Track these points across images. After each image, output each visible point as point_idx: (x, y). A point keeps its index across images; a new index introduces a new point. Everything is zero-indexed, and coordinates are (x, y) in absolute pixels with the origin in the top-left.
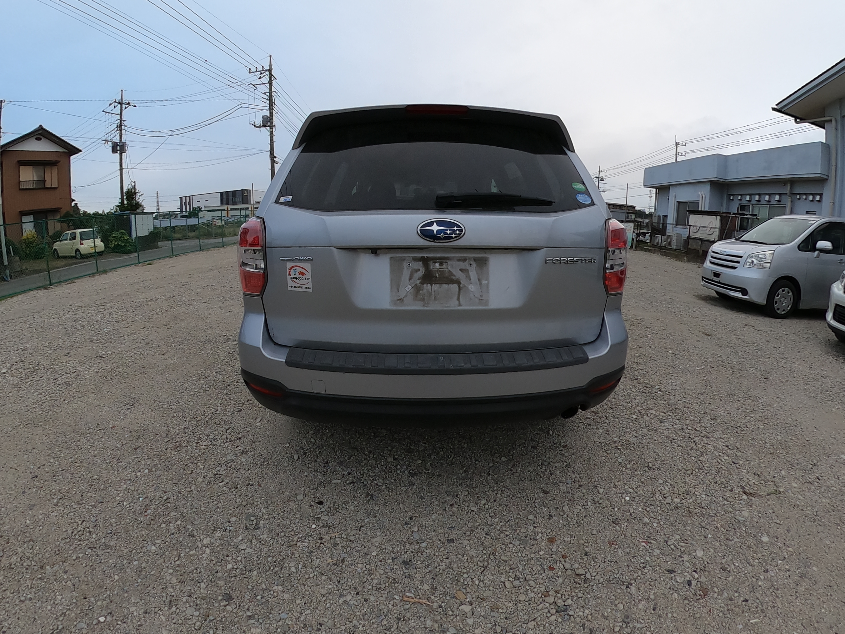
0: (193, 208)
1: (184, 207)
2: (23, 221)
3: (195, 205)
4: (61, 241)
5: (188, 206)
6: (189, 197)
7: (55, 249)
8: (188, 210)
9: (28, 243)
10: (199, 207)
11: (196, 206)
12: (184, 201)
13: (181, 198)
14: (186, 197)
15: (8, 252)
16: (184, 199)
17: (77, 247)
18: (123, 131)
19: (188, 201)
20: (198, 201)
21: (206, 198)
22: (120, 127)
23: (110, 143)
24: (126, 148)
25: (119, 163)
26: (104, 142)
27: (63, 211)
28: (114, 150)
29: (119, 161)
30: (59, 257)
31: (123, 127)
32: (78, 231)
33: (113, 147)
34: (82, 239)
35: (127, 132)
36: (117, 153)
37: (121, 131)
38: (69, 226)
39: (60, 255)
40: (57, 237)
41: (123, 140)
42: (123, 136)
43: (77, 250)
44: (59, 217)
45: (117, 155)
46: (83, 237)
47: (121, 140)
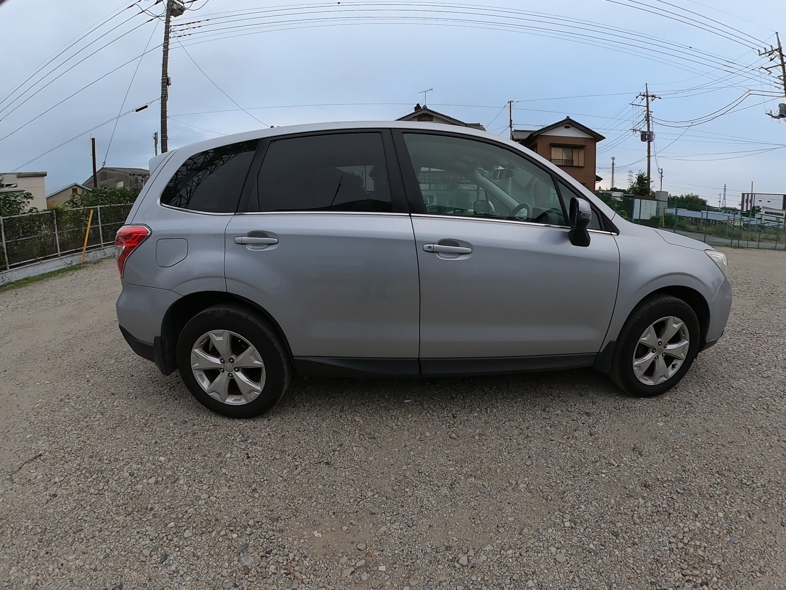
0: (754, 207)
1: (745, 204)
5: (749, 204)
6: (752, 194)
11: (757, 205)
12: (746, 198)
13: (743, 194)
16: (746, 195)
18: (651, 122)
19: (750, 198)
20: (759, 201)
21: (769, 198)
23: (639, 133)
24: (653, 137)
25: (647, 151)
26: (632, 131)
28: (643, 139)
29: (647, 148)
31: (650, 118)
33: (642, 136)
37: (648, 121)
41: (651, 130)
42: (651, 126)
45: (646, 143)
47: (649, 130)
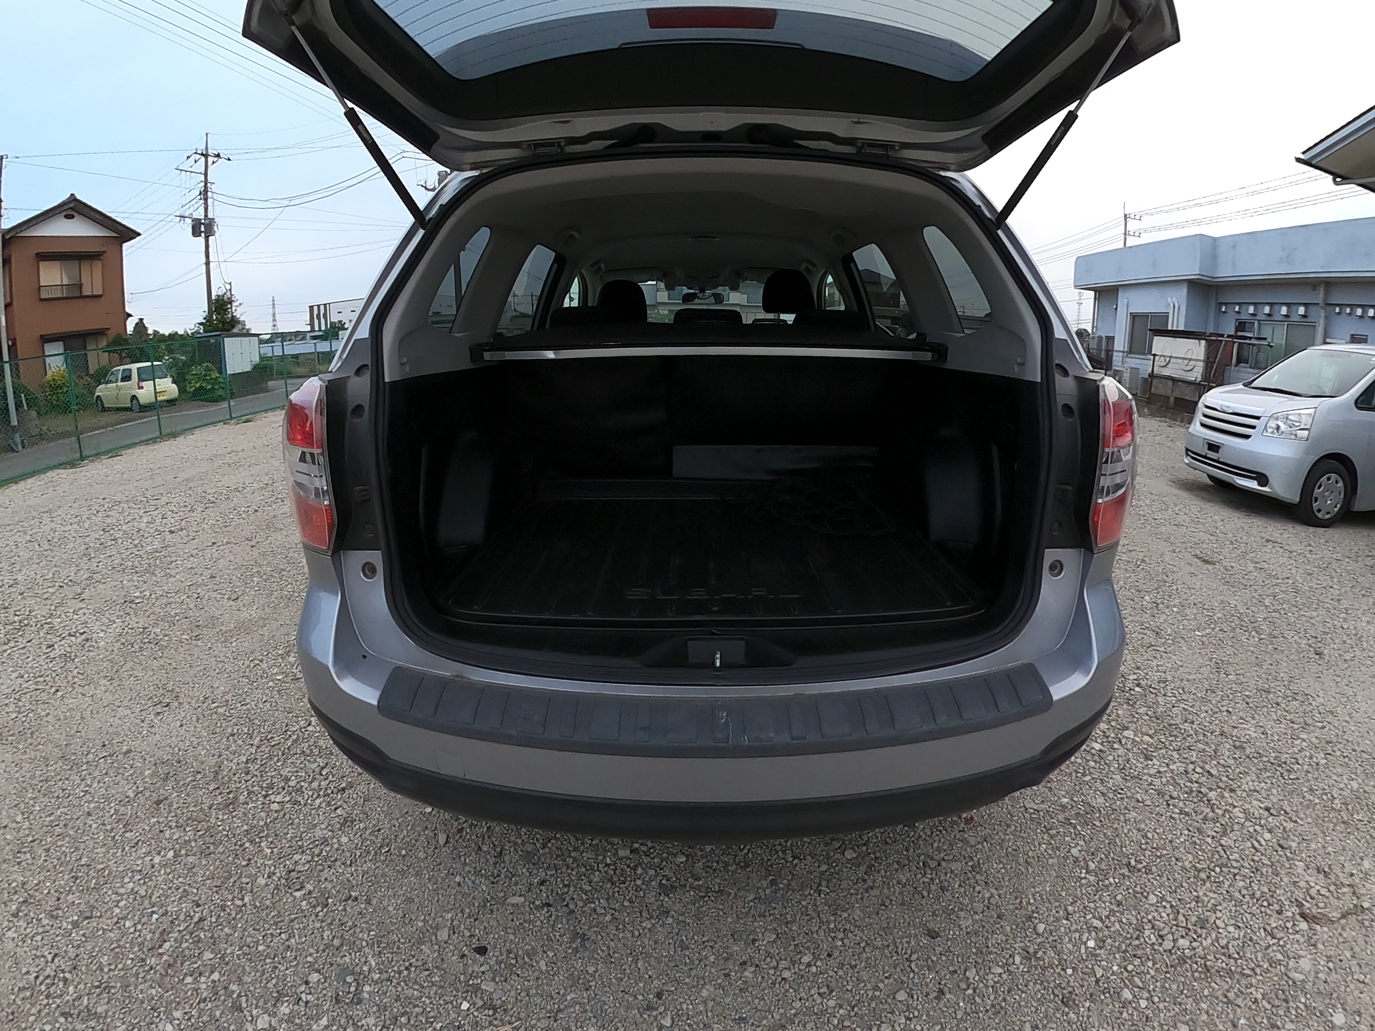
0: (331, 323)
1: (316, 321)
2: (46, 354)
3: (335, 318)
4: (107, 382)
5: (323, 321)
6: (325, 305)
7: (98, 396)
8: (323, 328)
9: (55, 387)
10: (340, 322)
11: (336, 321)
12: (316, 312)
13: (311, 308)
14: (319, 306)
15: (18, 406)
16: (316, 308)
17: (133, 393)
18: (210, 201)
19: (322, 312)
20: (339, 312)
21: (352, 306)
22: (205, 194)
23: (189, 221)
24: (215, 228)
25: (204, 253)
26: (179, 218)
27: (111, 334)
28: (196, 232)
29: (204, 249)
30: (104, 410)
31: (209, 194)
32: (135, 367)
33: (193, 227)
34: (141, 379)
35: (216, 202)
36: (200, 236)
37: (206, 200)
38: (121, 358)
39: (106, 405)
40: (102, 376)
41: (210, 215)
42: (210, 208)
43: (134, 397)
44: (105, 343)
45: (201, 240)
46: (143, 375)
47: (206, 216)
